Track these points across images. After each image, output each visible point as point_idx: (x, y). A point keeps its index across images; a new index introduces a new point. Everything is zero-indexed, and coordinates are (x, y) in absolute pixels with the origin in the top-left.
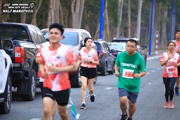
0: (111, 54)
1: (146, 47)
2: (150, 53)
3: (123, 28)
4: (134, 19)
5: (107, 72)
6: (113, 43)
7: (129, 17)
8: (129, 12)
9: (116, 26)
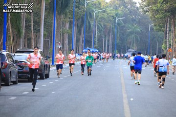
0: (14, 65)
1: (49, 58)
2: (53, 64)
3: (26, 39)
4: (37, 31)
5: (11, 82)
6: (16, 54)
7: (32, 28)
8: (32, 24)
9: (20, 37)
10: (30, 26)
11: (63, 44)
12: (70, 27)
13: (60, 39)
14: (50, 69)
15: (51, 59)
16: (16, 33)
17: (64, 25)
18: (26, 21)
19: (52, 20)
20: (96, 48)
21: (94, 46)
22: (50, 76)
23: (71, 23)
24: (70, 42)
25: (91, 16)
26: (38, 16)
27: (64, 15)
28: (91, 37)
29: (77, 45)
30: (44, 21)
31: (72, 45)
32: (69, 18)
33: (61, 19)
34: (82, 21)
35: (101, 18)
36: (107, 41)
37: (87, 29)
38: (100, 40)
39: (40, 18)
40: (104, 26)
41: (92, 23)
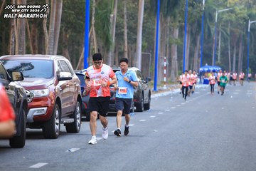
10: (122, 34)
11: (170, 60)
12: (181, 35)
13: (166, 52)
14: (151, 97)
15: (153, 81)
16: (102, 44)
17: (172, 32)
18: (116, 27)
19: (154, 24)
20: (218, 65)
21: (216, 63)
22: (151, 107)
23: (182, 29)
24: (180, 56)
25: (212, 18)
26: (134, 19)
27: (172, 17)
28: (211, 49)
29: (191, 62)
30: (143, 27)
31: (182, 61)
32: (179, 22)
33: (167, 23)
34: (199, 26)
35: (227, 21)
36: (234, 56)
37: (206, 37)
38: (224, 54)
39: (136, 22)
40: (231, 32)
41: (213, 29)
